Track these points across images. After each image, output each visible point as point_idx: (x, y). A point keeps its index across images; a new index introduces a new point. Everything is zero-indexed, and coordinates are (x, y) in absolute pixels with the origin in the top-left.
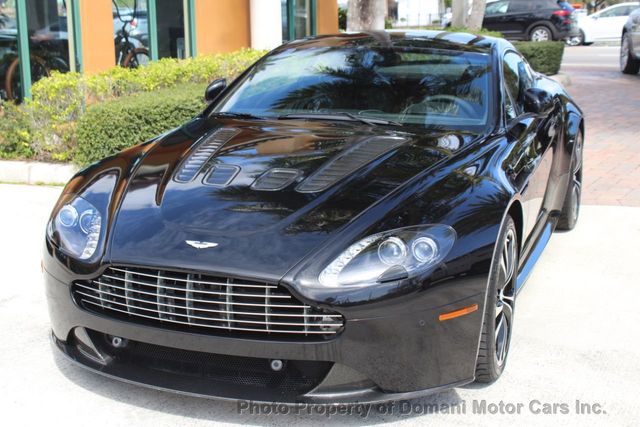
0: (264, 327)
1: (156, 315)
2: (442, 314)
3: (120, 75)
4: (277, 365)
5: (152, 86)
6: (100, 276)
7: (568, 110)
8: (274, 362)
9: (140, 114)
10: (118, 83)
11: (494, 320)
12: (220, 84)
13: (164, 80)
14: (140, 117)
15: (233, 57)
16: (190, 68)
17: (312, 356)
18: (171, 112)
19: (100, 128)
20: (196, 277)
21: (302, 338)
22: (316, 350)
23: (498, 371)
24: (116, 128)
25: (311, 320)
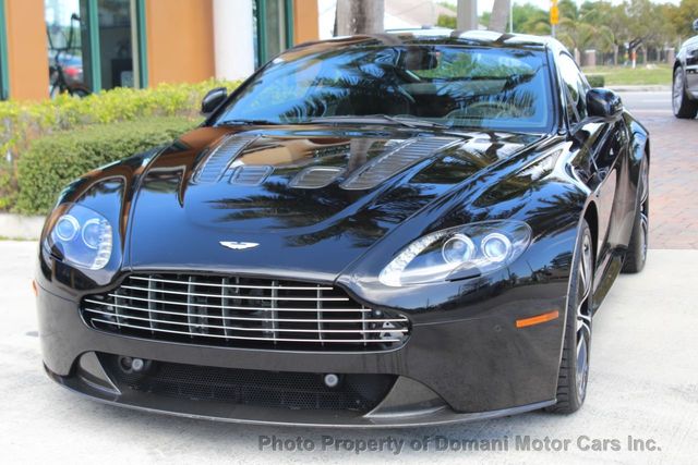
0: (316, 336)
1: (186, 328)
2: (521, 319)
3: (69, 105)
4: (331, 381)
5: (109, 118)
6: (118, 287)
7: (633, 130)
8: (327, 378)
9: (98, 149)
10: (68, 114)
11: (576, 335)
12: (221, 93)
13: (122, 112)
14: (98, 154)
15: (202, 88)
16: (153, 98)
17: (372, 369)
18: (136, 147)
19: (49, 166)
20: (233, 281)
21: (360, 347)
22: (378, 360)
23: (579, 399)
24: (70, 165)
25: (369, 326)
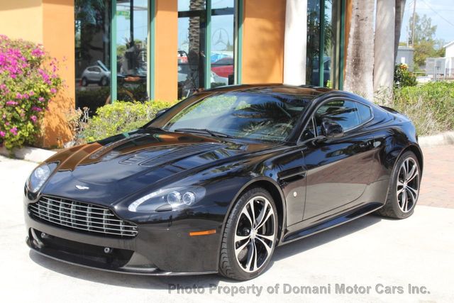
0: (103, 230)
1: (59, 222)
2: (193, 232)
6: (39, 201)
8: (106, 249)
17: (122, 247)
20: (78, 203)
21: (119, 237)
25: (126, 228)
